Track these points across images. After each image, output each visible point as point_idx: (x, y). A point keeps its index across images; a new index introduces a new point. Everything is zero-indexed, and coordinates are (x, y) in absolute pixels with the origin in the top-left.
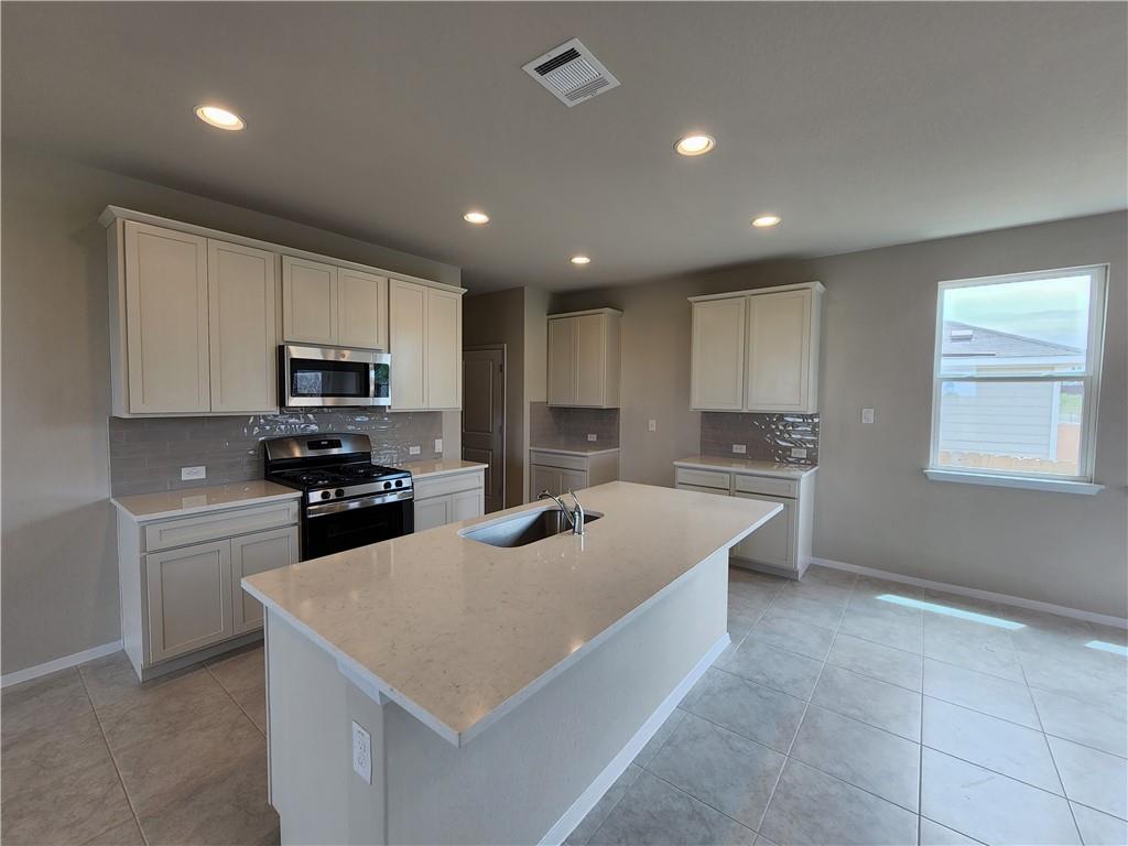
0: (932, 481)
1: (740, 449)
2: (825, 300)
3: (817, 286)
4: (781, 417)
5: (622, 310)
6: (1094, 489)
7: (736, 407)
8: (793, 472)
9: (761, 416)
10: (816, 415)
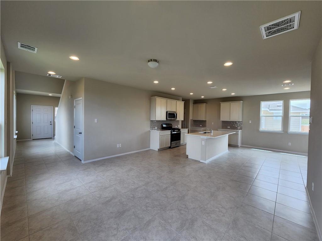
0: (260, 132)
1: (229, 127)
2: (243, 104)
3: (242, 101)
4: (236, 122)
5: (207, 103)
6: (283, 132)
7: (229, 120)
8: (238, 130)
9: (233, 122)
10: (242, 122)
